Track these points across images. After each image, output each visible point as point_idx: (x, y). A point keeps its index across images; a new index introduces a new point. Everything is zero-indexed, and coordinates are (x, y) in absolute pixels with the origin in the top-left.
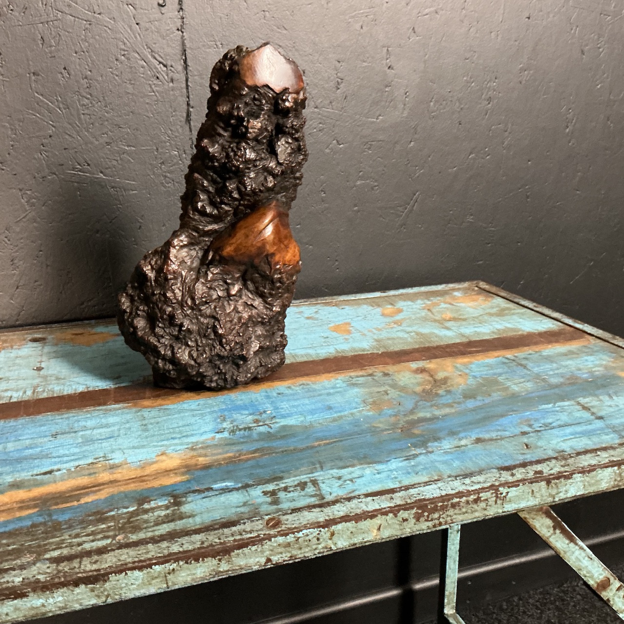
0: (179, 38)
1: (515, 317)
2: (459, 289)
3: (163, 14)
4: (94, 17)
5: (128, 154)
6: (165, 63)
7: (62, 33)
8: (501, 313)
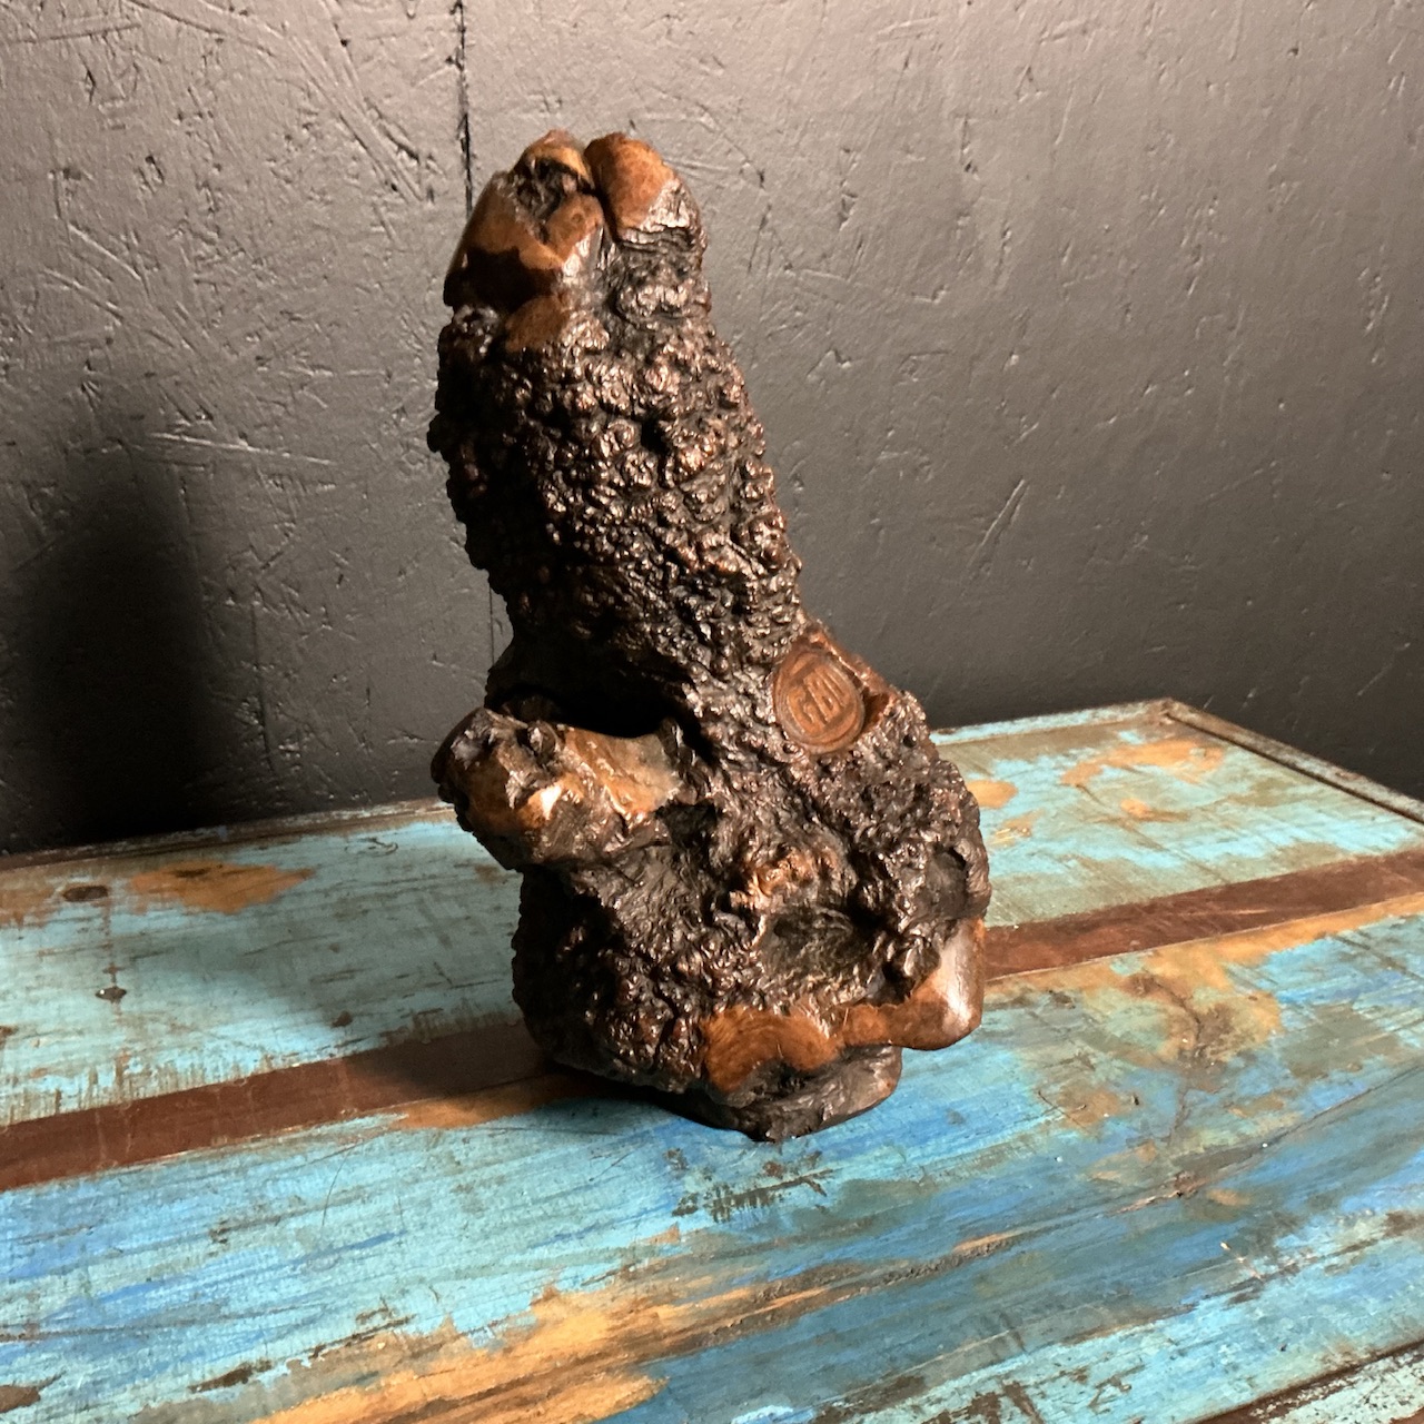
0: (452, 82)
1: (1302, 808)
2: (1125, 725)
3: (411, 17)
4: (231, 21)
5: (313, 390)
6: (413, 148)
7: (144, 62)
8: (1264, 795)
